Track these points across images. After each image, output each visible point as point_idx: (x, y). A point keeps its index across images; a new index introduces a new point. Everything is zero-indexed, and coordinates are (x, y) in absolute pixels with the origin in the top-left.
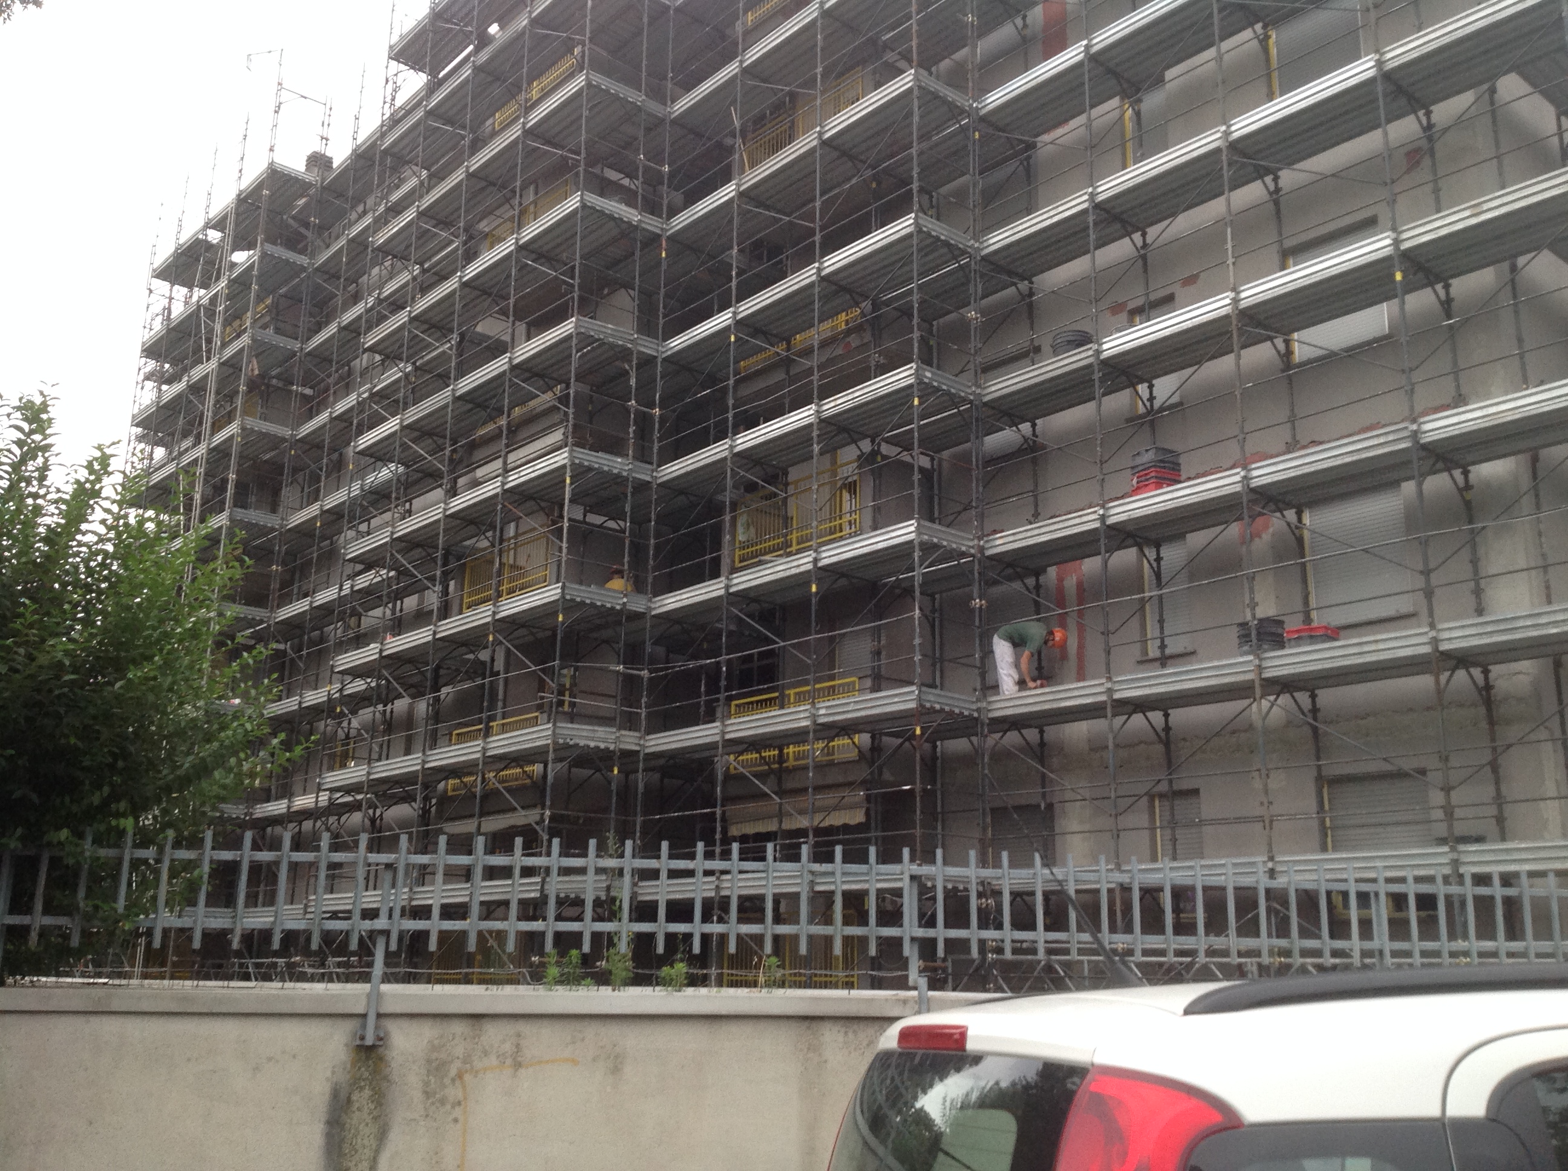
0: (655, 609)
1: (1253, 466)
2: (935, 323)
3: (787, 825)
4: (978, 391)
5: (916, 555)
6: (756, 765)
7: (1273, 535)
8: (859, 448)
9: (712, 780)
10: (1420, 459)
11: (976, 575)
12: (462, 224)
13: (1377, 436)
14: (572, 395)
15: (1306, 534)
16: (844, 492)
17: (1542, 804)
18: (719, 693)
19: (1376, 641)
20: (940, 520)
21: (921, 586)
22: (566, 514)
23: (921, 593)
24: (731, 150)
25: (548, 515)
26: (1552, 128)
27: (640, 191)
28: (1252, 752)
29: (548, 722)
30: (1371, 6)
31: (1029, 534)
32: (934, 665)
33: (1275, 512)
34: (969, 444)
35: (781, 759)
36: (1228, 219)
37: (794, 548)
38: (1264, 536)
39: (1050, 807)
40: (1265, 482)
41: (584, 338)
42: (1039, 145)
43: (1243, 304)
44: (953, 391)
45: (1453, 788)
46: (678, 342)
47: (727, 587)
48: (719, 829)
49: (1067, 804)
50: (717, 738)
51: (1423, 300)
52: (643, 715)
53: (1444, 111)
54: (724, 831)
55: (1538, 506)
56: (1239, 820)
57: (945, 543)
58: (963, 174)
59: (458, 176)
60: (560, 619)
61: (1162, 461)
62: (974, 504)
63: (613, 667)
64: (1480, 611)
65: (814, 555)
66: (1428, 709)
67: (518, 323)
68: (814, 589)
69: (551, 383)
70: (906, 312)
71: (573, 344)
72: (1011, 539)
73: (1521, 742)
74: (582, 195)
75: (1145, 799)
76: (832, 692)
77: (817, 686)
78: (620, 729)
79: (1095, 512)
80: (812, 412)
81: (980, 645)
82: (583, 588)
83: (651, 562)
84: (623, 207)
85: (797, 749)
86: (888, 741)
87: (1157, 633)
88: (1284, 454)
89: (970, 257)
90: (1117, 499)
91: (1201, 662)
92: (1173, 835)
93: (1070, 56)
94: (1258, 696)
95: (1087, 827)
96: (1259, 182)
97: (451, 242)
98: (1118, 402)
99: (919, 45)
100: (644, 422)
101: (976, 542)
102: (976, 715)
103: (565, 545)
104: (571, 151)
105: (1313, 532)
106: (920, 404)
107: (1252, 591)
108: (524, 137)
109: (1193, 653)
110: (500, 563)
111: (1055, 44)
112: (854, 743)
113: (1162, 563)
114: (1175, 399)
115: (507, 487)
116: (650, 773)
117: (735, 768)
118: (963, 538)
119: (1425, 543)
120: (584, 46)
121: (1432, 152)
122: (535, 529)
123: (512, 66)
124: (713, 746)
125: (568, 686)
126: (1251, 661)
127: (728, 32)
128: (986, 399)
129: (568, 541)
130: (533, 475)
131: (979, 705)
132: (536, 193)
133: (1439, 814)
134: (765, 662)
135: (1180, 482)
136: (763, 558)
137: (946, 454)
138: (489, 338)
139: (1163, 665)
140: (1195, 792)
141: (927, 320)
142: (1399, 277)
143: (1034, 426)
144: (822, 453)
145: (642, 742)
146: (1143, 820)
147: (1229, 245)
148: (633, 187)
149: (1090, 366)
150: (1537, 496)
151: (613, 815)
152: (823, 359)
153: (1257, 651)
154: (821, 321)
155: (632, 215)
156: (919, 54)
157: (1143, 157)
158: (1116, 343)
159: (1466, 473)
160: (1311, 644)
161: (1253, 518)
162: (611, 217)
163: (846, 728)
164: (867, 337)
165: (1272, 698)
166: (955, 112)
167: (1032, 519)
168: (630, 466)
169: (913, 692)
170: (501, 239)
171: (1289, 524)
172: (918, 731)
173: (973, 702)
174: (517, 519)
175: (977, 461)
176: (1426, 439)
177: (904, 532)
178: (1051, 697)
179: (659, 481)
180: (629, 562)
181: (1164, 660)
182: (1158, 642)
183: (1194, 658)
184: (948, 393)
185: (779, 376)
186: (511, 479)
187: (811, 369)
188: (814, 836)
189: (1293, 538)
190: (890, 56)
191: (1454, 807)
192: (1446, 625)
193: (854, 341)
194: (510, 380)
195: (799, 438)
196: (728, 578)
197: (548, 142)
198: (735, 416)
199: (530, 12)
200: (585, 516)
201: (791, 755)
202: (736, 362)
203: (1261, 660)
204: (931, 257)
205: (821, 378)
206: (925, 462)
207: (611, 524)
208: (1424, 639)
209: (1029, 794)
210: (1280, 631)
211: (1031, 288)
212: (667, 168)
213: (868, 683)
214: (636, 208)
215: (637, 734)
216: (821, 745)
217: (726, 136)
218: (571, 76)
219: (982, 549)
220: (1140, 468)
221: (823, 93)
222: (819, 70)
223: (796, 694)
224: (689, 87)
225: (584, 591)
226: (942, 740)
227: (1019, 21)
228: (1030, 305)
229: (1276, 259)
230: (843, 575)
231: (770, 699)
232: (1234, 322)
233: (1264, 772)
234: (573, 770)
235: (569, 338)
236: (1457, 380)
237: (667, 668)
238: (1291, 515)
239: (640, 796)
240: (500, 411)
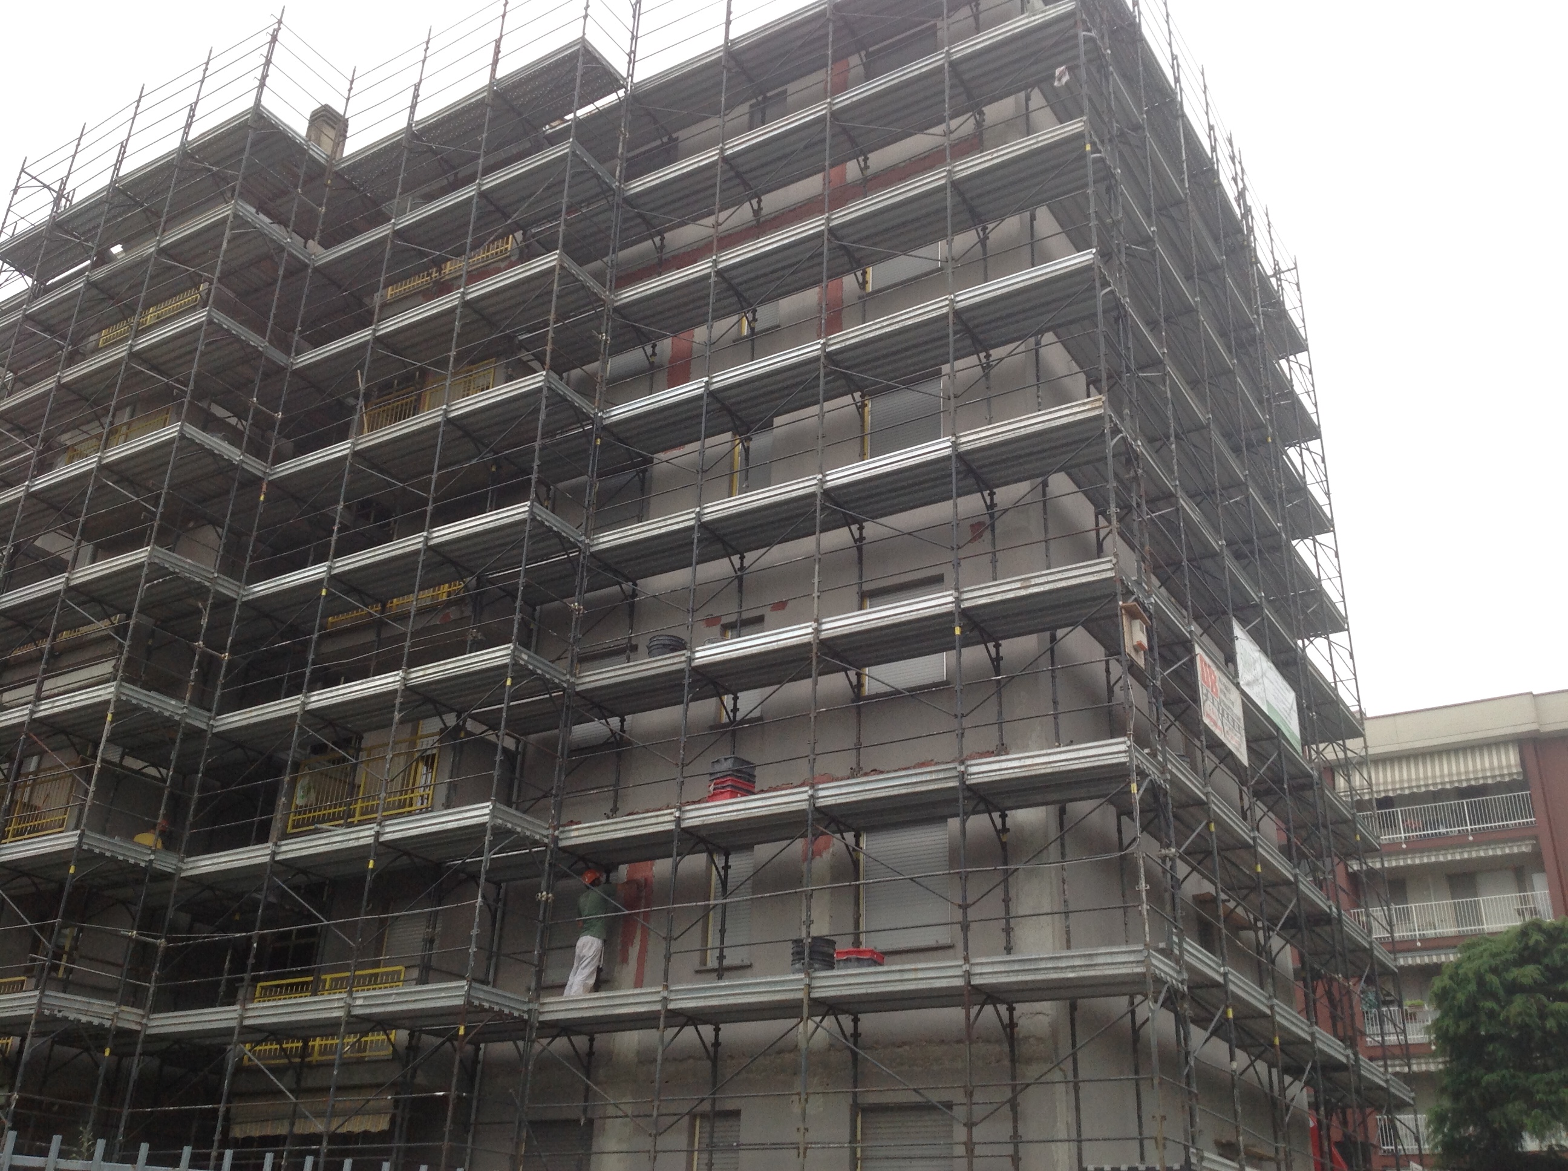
0: (187, 870)
1: (821, 786)
2: (538, 608)
3: (300, 1128)
4: (572, 680)
5: (488, 838)
6: (275, 1057)
7: (833, 855)
8: (443, 720)
9: (220, 1071)
10: (965, 798)
11: (547, 865)
12: (41, 434)
13: (931, 772)
14: (131, 627)
15: (862, 857)
16: (420, 765)
17: (1053, 1145)
18: (244, 972)
19: (916, 970)
20: (518, 804)
21: (487, 872)
22: (100, 754)
23: (486, 880)
24: (352, 410)
25: (79, 754)
26: (1091, 524)
27: (247, 432)
28: (795, 1074)
29: (36, 988)
30: (952, 396)
31: (605, 829)
32: (489, 958)
33: (834, 832)
34: (556, 731)
35: (305, 1051)
36: (818, 556)
37: (356, 819)
38: (824, 855)
39: (590, 1122)
40: (829, 803)
41: (156, 569)
42: (655, 461)
43: (824, 635)
44: (547, 676)
45: (976, 1124)
46: (262, 588)
47: (274, 854)
48: (219, 1128)
49: (608, 1121)
50: (233, 1023)
51: (976, 655)
52: (151, 991)
53: (1006, 495)
54: (225, 1132)
55: (1063, 855)
56: (777, 1146)
57: (519, 829)
58: (581, 475)
59: (48, 384)
60: (72, 871)
61: (738, 771)
62: (554, 792)
63: (124, 932)
64: (1009, 950)
65: (377, 828)
66: (959, 1042)
67: (84, 543)
68: (371, 865)
69: (110, 610)
70: (511, 594)
71: (143, 574)
72: (587, 831)
73: (1038, 1082)
74: (182, 427)
75: (687, 1118)
76: (373, 980)
77: (357, 973)
78: (119, 1004)
79: (671, 814)
80: (398, 678)
81: (542, 941)
82: (105, 838)
83: (191, 818)
84: (225, 444)
85: (324, 1042)
86: (429, 1041)
87: (718, 944)
88: (848, 778)
89: (580, 551)
90: (694, 803)
91: (755, 976)
92: (710, 1160)
93: (691, 389)
94: (805, 1015)
95: (624, 1147)
96: (846, 529)
97: (25, 449)
98: (704, 709)
99: (553, 351)
100: (209, 667)
101: (551, 831)
102: (526, 1016)
103: (92, 788)
104: (178, 381)
105: (868, 856)
106: (513, 684)
107: (809, 909)
108: (129, 359)
109: (750, 966)
110: (12, 800)
111: (679, 374)
112: (389, 1039)
113: (729, 871)
114: (756, 713)
115: (36, 716)
116: (148, 1059)
117: (250, 1059)
118: (540, 826)
119: (965, 878)
120: (211, 284)
121: (992, 527)
122: (61, 766)
123: (130, 288)
124: (228, 1032)
125: (67, 949)
126: (802, 980)
127: (367, 300)
128: (578, 689)
129: (96, 785)
130: (69, 707)
131: (531, 1006)
132: (132, 416)
133: (960, 1150)
134: (303, 941)
135: (753, 793)
136: (319, 826)
137: (533, 737)
138: (49, 554)
139: (720, 977)
140: (736, 1114)
141: (530, 603)
142: (958, 631)
143: (623, 721)
144: (402, 722)
145: (144, 1021)
146: (682, 1142)
147: (816, 580)
148: (240, 426)
149: (682, 671)
150: (1063, 845)
151: (95, 1104)
152: (419, 626)
153: (808, 969)
154: (422, 589)
155: (235, 454)
156: (552, 359)
157: (748, 489)
158: (709, 653)
159: (1003, 817)
160: (858, 967)
161: (816, 836)
162: (210, 453)
163: (384, 1023)
164: (468, 611)
165: (818, 1019)
166: (581, 417)
167: (610, 814)
168: (185, 710)
169: (463, 987)
170: (83, 456)
171: (847, 846)
172: (462, 1032)
173: (525, 1003)
174: (42, 754)
175: (563, 748)
176: (972, 780)
177: (478, 813)
178: (605, 1003)
179: (215, 730)
180: (164, 815)
181: (721, 972)
182: (717, 953)
183: (748, 971)
184: (541, 678)
185: (370, 636)
186: (42, 707)
187: (405, 634)
188: (329, 1143)
189: (850, 859)
190: (525, 355)
191: (975, 1144)
192: (979, 960)
193: (453, 613)
194: (63, 601)
195: (382, 702)
196: (276, 844)
197: (153, 368)
198: (313, 672)
199: (159, 242)
200: (122, 758)
201: (317, 1048)
202: (325, 616)
203: (811, 979)
204: (541, 545)
205: (413, 646)
206: (510, 743)
207: (152, 771)
208: (958, 972)
209: (570, 1109)
210: (831, 951)
211: (634, 590)
212: (280, 415)
213: (415, 973)
214: (239, 447)
215: (140, 1012)
216: (352, 1039)
217: (348, 396)
218: (193, 309)
219: (556, 839)
220: (718, 775)
221: (454, 375)
222: (453, 353)
223: (332, 980)
224: (317, 344)
225: (106, 842)
226: (486, 1042)
227: (649, 349)
228: (632, 606)
229: (855, 599)
230: (407, 853)
231: (303, 983)
232: (815, 650)
233: (803, 1097)
234: (57, 1048)
235: (140, 566)
236: (1001, 730)
237: (189, 939)
238: (850, 837)
239: (131, 1084)
240: (45, 634)
